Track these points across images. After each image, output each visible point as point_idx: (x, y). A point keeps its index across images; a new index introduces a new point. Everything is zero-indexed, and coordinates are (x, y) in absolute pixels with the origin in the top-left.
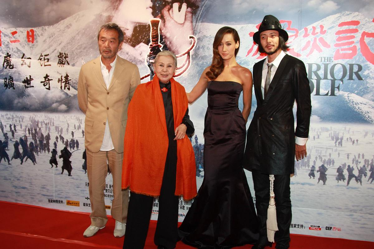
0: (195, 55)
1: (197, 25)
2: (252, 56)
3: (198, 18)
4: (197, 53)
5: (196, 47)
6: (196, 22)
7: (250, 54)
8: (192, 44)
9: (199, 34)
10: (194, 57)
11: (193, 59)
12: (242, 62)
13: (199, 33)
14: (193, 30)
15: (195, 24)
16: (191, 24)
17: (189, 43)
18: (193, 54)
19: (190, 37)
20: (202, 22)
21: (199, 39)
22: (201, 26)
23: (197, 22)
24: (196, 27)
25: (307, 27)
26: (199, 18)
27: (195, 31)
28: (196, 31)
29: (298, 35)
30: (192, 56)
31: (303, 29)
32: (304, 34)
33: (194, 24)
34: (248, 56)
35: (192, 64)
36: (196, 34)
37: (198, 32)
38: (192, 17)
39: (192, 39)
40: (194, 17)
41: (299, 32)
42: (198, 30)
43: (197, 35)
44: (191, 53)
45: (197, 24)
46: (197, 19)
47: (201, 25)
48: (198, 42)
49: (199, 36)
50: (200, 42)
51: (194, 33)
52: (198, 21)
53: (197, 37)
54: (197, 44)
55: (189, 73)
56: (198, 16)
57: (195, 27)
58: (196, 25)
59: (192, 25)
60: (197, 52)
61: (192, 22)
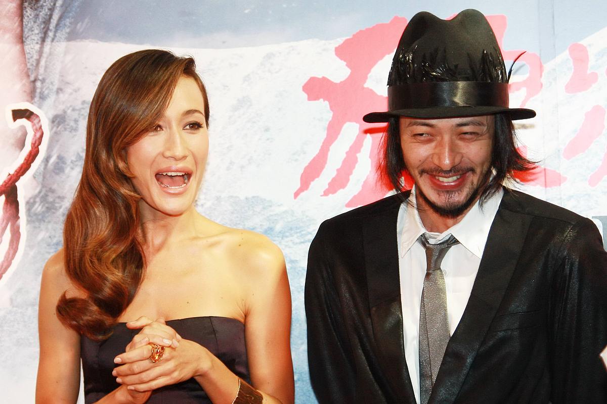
0: (44, 199)
1: (45, 55)
2: (326, 193)
3: (51, 16)
4: (53, 191)
5: (47, 160)
6: (43, 40)
7: (312, 184)
8: (28, 148)
9: (61, 95)
10: (38, 208)
11: (34, 219)
12: (278, 227)
13: (59, 90)
14: (28, 76)
15: (37, 47)
16: (18, 47)
17: (12, 141)
18: (36, 196)
19: (18, 114)
20: (72, 36)
21: (58, 120)
22: (69, 58)
23: (48, 40)
24: (43, 63)
25: (584, 42)
26: (56, 17)
27: (38, 84)
28: (43, 81)
29: (543, 80)
30: (30, 204)
31: (566, 54)
32: (570, 74)
33: (32, 46)
34: (303, 194)
35: (30, 246)
36: (43, 98)
37: (55, 88)
38: (22, 16)
39: (23, 122)
40: (29, 12)
41: (547, 67)
42: (55, 79)
43: (50, 101)
44: (25, 188)
45: (47, 48)
46: (47, 21)
47: (66, 53)
48: (56, 133)
49: (61, 107)
50: (66, 134)
51: (32, 94)
52: (51, 34)
53: (51, 114)
54: (50, 147)
55: (20, 290)
56: (52, 10)
57: (38, 62)
58: (41, 53)
59: (23, 52)
60: (55, 187)
61: (21, 39)
